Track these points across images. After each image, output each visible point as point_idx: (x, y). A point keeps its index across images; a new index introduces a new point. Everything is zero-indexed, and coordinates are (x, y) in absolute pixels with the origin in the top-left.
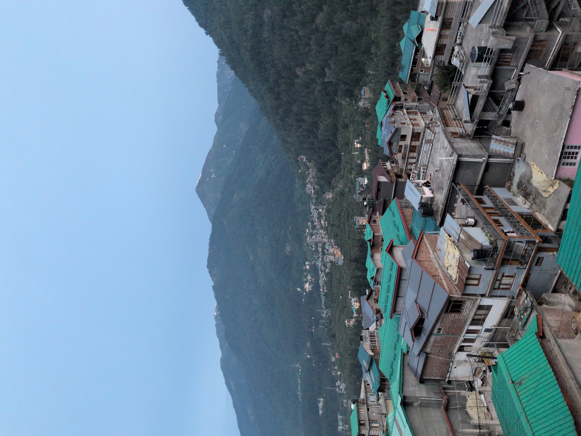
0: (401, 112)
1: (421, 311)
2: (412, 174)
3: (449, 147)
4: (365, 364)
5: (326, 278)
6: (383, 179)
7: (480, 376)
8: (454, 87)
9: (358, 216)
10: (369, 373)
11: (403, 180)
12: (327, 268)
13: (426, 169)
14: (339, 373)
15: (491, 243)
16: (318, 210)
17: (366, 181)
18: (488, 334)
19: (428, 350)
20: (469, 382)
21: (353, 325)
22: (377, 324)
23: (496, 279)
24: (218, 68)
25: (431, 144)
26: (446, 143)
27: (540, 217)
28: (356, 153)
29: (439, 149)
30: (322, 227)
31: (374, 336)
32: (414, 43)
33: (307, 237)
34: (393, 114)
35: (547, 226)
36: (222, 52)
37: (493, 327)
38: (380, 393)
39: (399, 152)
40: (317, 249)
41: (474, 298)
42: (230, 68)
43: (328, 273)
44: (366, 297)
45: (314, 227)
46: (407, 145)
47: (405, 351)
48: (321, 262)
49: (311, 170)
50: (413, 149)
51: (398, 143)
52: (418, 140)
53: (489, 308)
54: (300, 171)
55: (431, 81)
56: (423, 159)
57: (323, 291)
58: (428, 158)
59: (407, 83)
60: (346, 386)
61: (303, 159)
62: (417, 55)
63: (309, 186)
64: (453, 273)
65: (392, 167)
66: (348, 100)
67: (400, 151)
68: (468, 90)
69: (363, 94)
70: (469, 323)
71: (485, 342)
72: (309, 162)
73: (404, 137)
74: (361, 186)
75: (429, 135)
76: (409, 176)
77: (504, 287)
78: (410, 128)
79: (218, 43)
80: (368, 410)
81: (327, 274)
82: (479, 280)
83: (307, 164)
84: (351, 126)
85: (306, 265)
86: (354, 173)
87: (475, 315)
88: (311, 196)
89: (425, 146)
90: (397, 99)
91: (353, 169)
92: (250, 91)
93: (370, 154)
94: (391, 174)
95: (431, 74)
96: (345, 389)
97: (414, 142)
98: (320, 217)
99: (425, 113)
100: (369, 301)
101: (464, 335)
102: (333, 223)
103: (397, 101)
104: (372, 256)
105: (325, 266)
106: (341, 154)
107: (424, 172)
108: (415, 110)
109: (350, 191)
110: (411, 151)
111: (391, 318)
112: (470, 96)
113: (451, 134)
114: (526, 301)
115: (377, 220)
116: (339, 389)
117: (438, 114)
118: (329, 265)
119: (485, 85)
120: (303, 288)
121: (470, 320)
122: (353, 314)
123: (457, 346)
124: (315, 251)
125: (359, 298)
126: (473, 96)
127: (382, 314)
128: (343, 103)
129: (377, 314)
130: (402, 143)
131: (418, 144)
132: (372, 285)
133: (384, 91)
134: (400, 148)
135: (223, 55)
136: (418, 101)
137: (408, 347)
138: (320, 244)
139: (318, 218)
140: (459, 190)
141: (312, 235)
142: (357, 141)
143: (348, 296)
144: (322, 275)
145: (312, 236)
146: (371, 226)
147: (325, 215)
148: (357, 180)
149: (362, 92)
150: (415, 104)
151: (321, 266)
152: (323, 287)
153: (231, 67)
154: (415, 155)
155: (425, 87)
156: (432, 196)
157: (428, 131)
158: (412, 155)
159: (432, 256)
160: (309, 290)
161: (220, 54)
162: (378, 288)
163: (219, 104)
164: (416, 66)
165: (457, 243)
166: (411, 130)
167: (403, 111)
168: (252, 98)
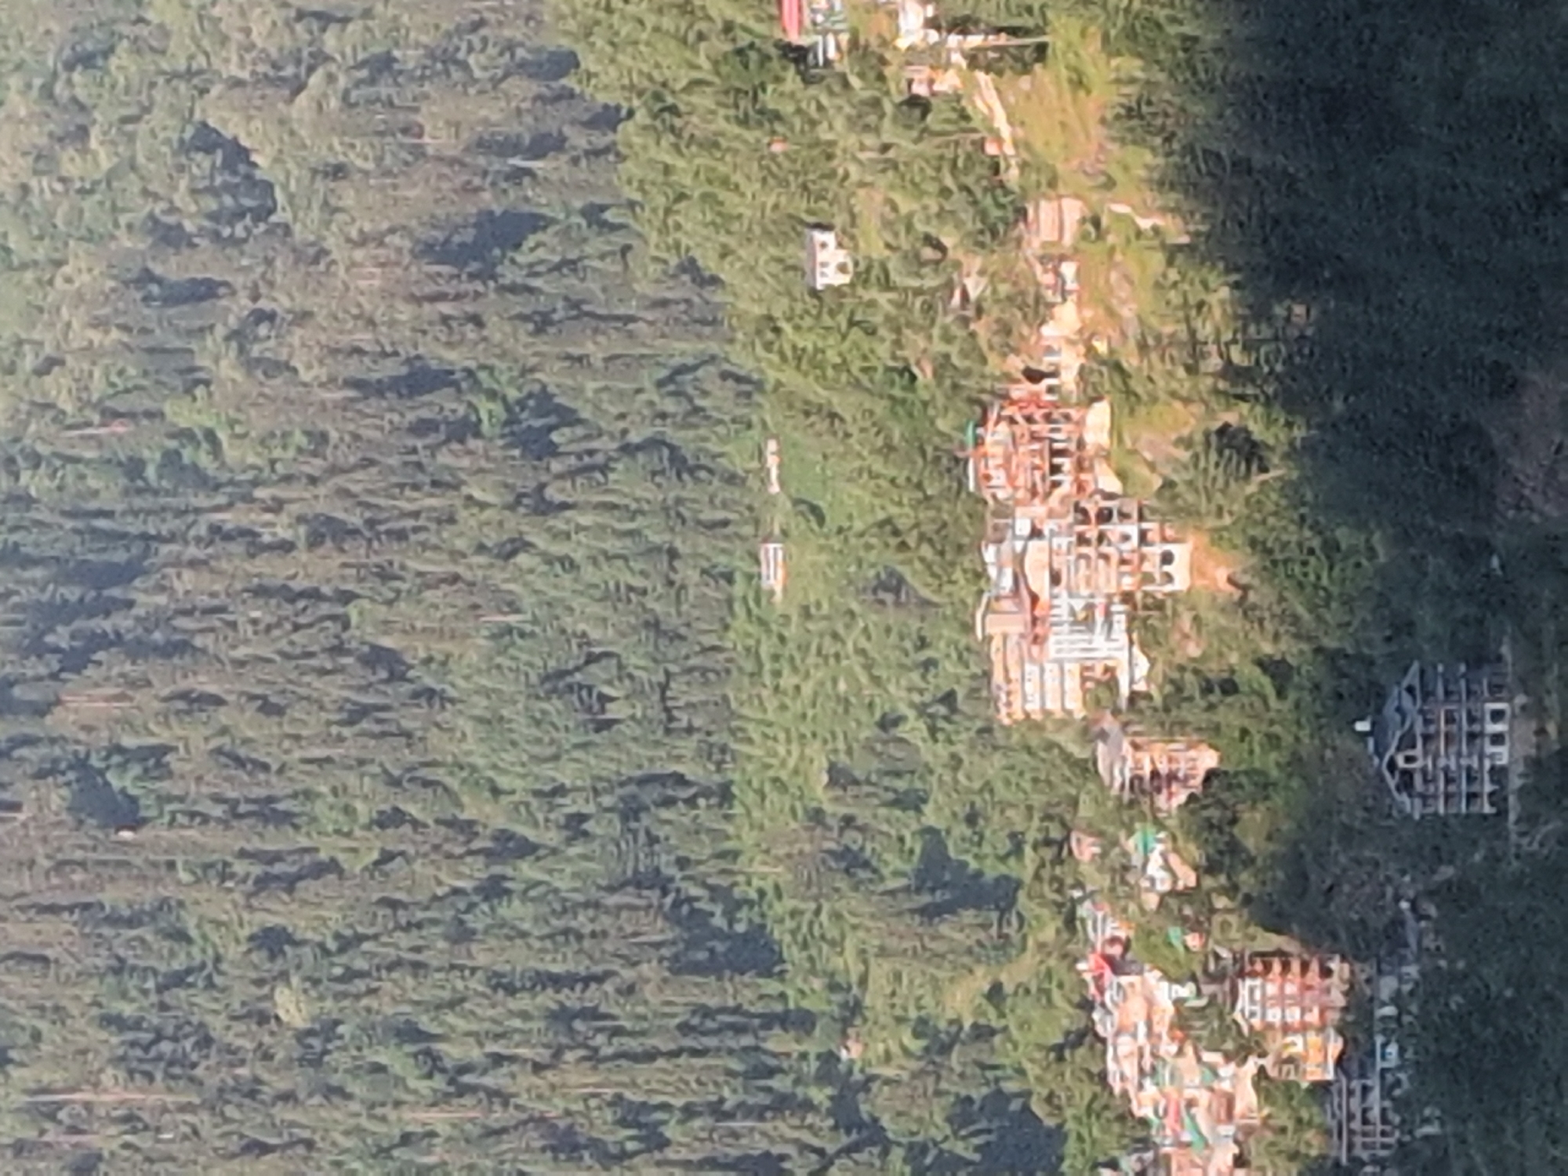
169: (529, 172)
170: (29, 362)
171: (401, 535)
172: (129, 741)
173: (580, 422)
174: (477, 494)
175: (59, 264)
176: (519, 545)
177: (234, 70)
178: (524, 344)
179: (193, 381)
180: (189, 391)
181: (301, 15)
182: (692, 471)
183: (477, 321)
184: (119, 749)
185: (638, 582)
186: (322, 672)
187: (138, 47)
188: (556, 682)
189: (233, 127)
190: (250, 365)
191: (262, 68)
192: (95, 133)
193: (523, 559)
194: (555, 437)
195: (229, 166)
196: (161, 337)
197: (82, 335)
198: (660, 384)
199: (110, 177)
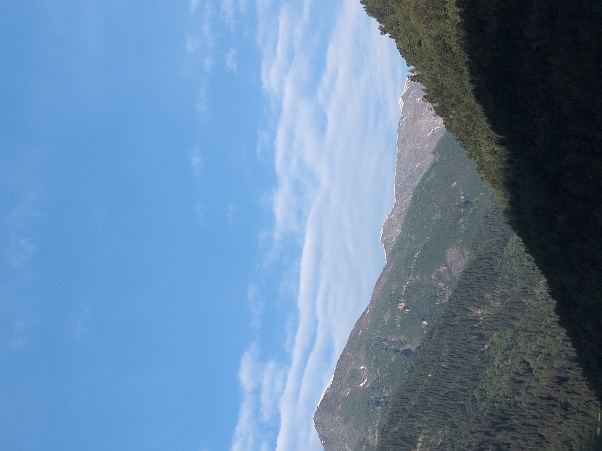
24: (403, 113)
42: (433, 112)
153: (435, 108)
161: (413, 79)
163: (397, 200)
169: (568, 371)
170: (497, 389)
171: (546, 419)
172: (505, 442)
173: (573, 407)
174: (557, 415)
175: (502, 376)
176: (562, 423)
177: (529, 353)
178: (566, 395)
179: (519, 394)
180: (518, 395)
181: (539, 347)
182: (588, 416)
183: (559, 391)
184: (503, 443)
185: (578, 430)
186: (533, 436)
187: (516, 348)
188: (565, 443)
189: (528, 360)
190: (527, 393)
191: (533, 353)
192: (509, 359)
193: (563, 425)
194: (569, 409)
195: (527, 365)
196: (516, 387)
197: (504, 386)
198: (584, 403)
199: (511, 365)
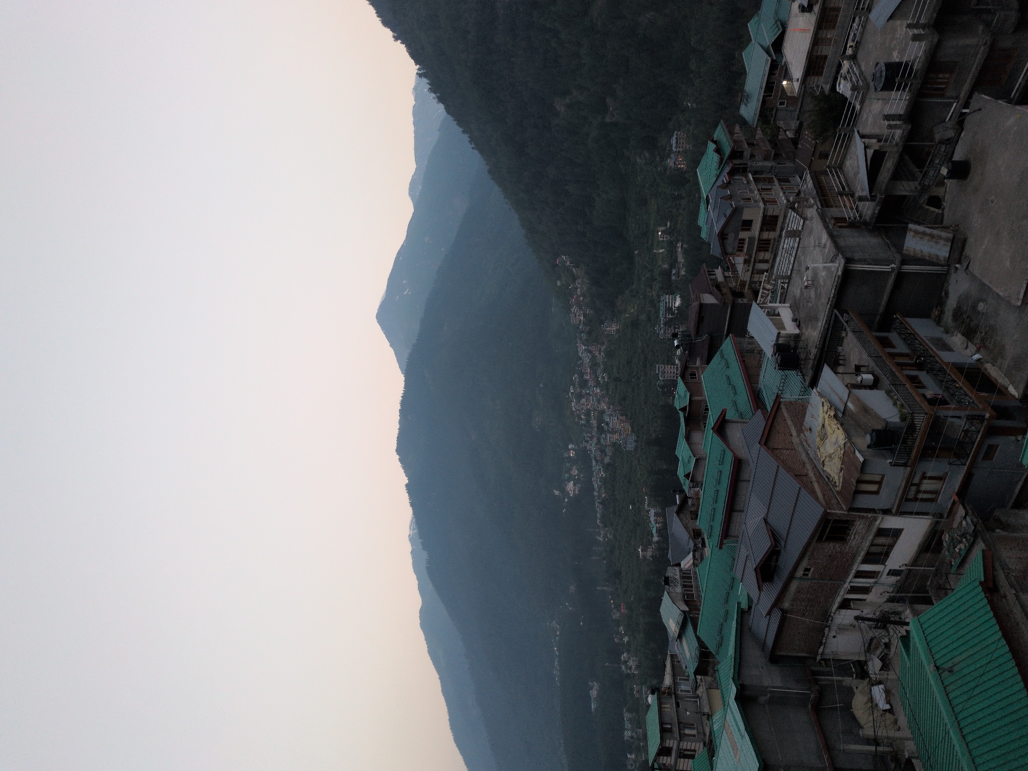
0: (744, 179)
1: (774, 535)
2: (761, 291)
3: (829, 244)
4: (672, 626)
5: (605, 472)
6: (709, 299)
7: (878, 652)
8: (840, 135)
9: (663, 363)
10: (681, 641)
11: (745, 301)
12: (606, 455)
13: (788, 283)
14: (626, 639)
15: (903, 418)
16: (590, 352)
17: (678, 303)
18: (894, 579)
19: (786, 605)
20: (859, 662)
21: (652, 556)
22: (694, 556)
23: (909, 483)
25: (798, 239)
26: (825, 237)
27: (993, 372)
28: (661, 251)
29: (812, 248)
30: (598, 384)
31: (690, 578)
32: (768, 52)
33: (572, 401)
34: (729, 183)
35: (1007, 389)
36: (422, 71)
37: (903, 568)
38: (699, 677)
39: (738, 251)
40: (588, 421)
41: (870, 515)
43: (609, 464)
44: (675, 508)
45: (584, 384)
46: (754, 238)
47: (744, 606)
48: (596, 444)
49: (579, 281)
50: (764, 245)
51: (737, 235)
52: (774, 230)
53: (897, 533)
54: (559, 283)
55: (798, 122)
56: (783, 265)
57: (600, 496)
58: (792, 262)
59: (755, 126)
60: (640, 662)
61: (566, 262)
62: (774, 74)
63: (574, 309)
64: (833, 469)
65: (725, 277)
66: (647, 155)
67: (740, 249)
68: (866, 140)
69: (674, 146)
70: (860, 559)
71: (888, 592)
72: (577, 266)
73: (747, 225)
74: (669, 310)
75: (794, 222)
76: (756, 293)
77: (925, 496)
78: (759, 207)
79: (416, 55)
80: (678, 705)
81: (607, 467)
82: (879, 483)
83: (572, 271)
84: (653, 203)
85: (570, 450)
86: (657, 287)
87: (872, 545)
88: (578, 328)
89: (786, 242)
90: (736, 154)
91: (656, 279)
92: (472, 140)
93: (685, 252)
94: (725, 290)
95: (798, 110)
96: (638, 667)
97: (767, 233)
98: (594, 365)
99: (788, 181)
100: (681, 515)
101: (851, 581)
102: (618, 376)
103: (736, 158)
104: (688, 438)
105: (603, 451)
106: (634, 253)
107: (783, 288)
108: (769, 176)
109: (649, 319)
110: (760, 249)
111: (721, 548)
112: (870, 152)
113: (833, 222)
114: (964, 523)
115: (698, 371)
116: (627, 667)
117: (810, 184)
118: (609, 451)
119: (898, 132)
120: (563, 490)
121: (863, 554)
122: (652, 536)
123: (838, 600)
124: (584, 425)
125: (663, 509)
126: (876, 152)
127: (703, 540)
128: (638, 160)
129: (695, 538)
130: (743, 235)
131: (773, 237)
132: (686, 488)
133: (713, 141)
134: (740, 243)
135: (424, 77)
136: (774, 159)
137: (750, 600)
138: (594, 414)
139: (591, 367)
140: (847, 322)
141: (579, 397)
142: (663, 228)
143: (644, 505)
144: (596, 467)
145: (580, 399)
146: (686, 383)
147: (603, 362)
148: (662, 299)
149: (674, 141)
150: (768, 164)
151: (595, 453)
152: (599, 490)
154: (767, 256)
155: (787, 132)
156: (797, 331)
157: (792, 214)
158: (762, 255)
159: (796, 440)
160: (574, 494)
162: (697, 494)
164: (771, 96)
165: (842, 417)
166: (761, 211)
167: (747, 177)
168: (476, 152)
